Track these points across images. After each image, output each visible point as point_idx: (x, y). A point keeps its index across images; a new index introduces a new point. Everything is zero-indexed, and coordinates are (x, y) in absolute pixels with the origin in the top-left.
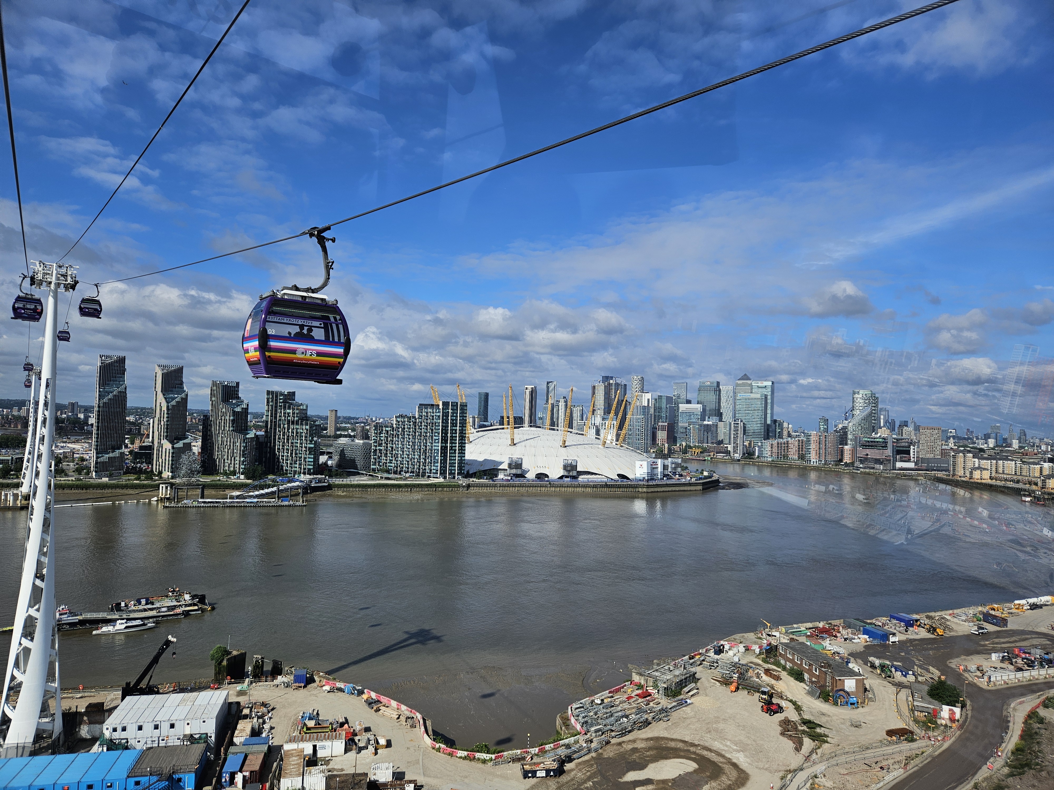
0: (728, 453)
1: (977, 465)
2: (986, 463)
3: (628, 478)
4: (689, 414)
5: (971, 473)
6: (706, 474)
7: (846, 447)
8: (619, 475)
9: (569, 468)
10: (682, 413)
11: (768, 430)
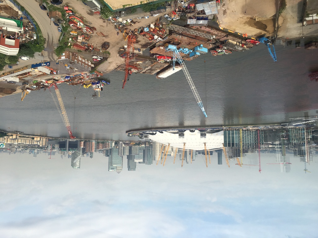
0: (124, 144)
1: (39, 142)
2: (35, 143)
3: (159, 132)
4: (139, 158)
5: (40, 139)
6: (131, 135)
7: (82, 147)
8: (163, 133)
9: (182, 134)
10: (141, 158)
11: (110, 153)
